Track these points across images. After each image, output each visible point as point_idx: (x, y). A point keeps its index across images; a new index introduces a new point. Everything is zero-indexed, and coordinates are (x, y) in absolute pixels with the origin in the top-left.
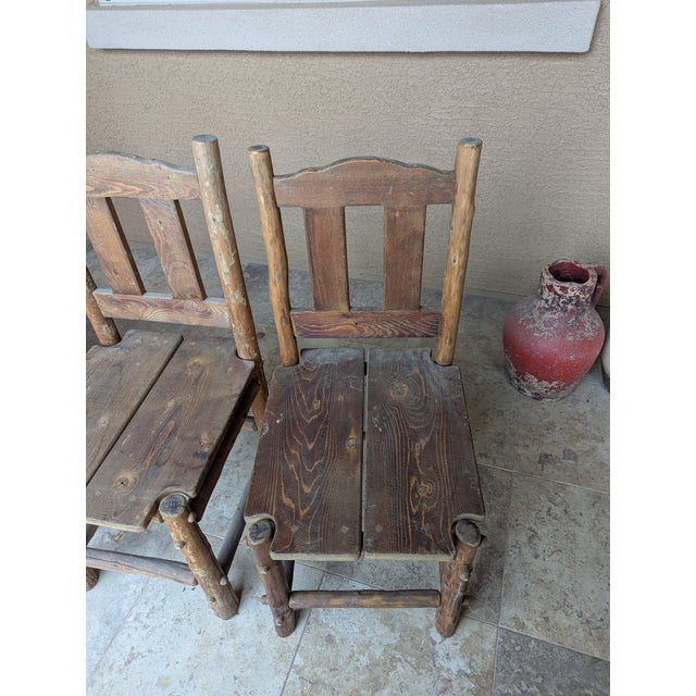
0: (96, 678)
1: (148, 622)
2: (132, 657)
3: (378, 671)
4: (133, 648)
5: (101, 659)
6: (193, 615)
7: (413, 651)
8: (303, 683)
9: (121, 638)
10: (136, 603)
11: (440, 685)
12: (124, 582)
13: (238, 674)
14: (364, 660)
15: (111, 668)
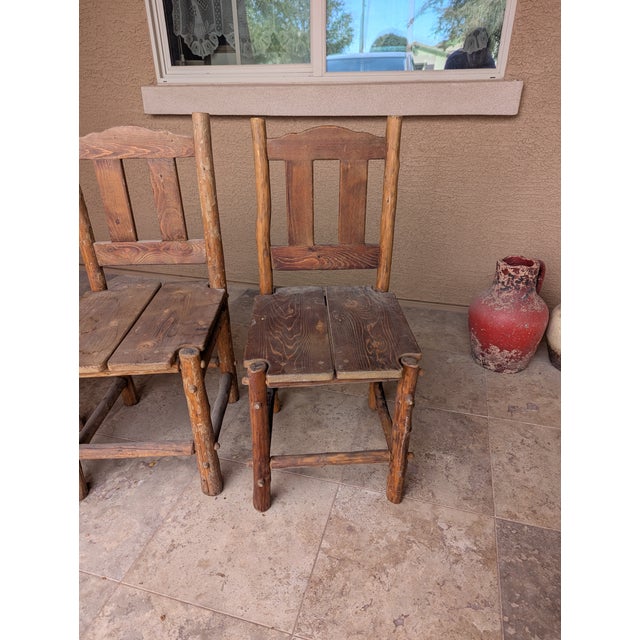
0: (141, 562)
1: (185, 522)
2: (173, 547)
3: (397, 549)
4: (173, 541)
5: (144, 550)
6: (227, 516)
7: (425, 536)
8: (331, 561)
9: (161, 534)
10: (173, 509)
11: (452, 559)
12: (160, 494)
13: (271, 555)
14: (383, 543)
15: (154, 555)
